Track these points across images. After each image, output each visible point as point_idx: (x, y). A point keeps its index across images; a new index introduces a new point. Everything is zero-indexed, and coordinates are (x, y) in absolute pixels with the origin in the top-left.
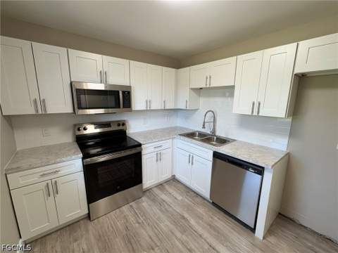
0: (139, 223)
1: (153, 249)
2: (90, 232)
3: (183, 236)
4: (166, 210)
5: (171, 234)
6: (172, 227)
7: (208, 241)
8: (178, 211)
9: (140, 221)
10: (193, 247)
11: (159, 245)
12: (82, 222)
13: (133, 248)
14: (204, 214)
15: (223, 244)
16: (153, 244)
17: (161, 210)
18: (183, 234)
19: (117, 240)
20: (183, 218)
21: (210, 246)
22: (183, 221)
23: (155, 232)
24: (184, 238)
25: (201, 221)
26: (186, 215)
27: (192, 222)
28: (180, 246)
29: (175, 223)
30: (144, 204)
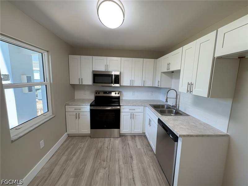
0: (107, 148)
1: (104, 162)
2: (88, 142)
3: (123, 165)
4: (126, 149)
5: (118, 160)
6: (121, 157)
7: (134, 175)
8: (131, 152)
9: (109, 148)
10: (123, 172)
11: (108, 161)
12: (88, 137)
13: (97, 156)
14: (146, 162)
15: (142, 183)
16: (106, 160)
17: (123, 148)
18: (123, 164)
19: (94, 150)
20: (131, 157)
21: (133, 178)
22: (130, 159)
23: (111, 155)
24: (123, 166)
25: (140, 164)
26: (134, 157)
27: (135, 162)
28: (117, 168)
29: (124, 157)
30: (117, 141)
